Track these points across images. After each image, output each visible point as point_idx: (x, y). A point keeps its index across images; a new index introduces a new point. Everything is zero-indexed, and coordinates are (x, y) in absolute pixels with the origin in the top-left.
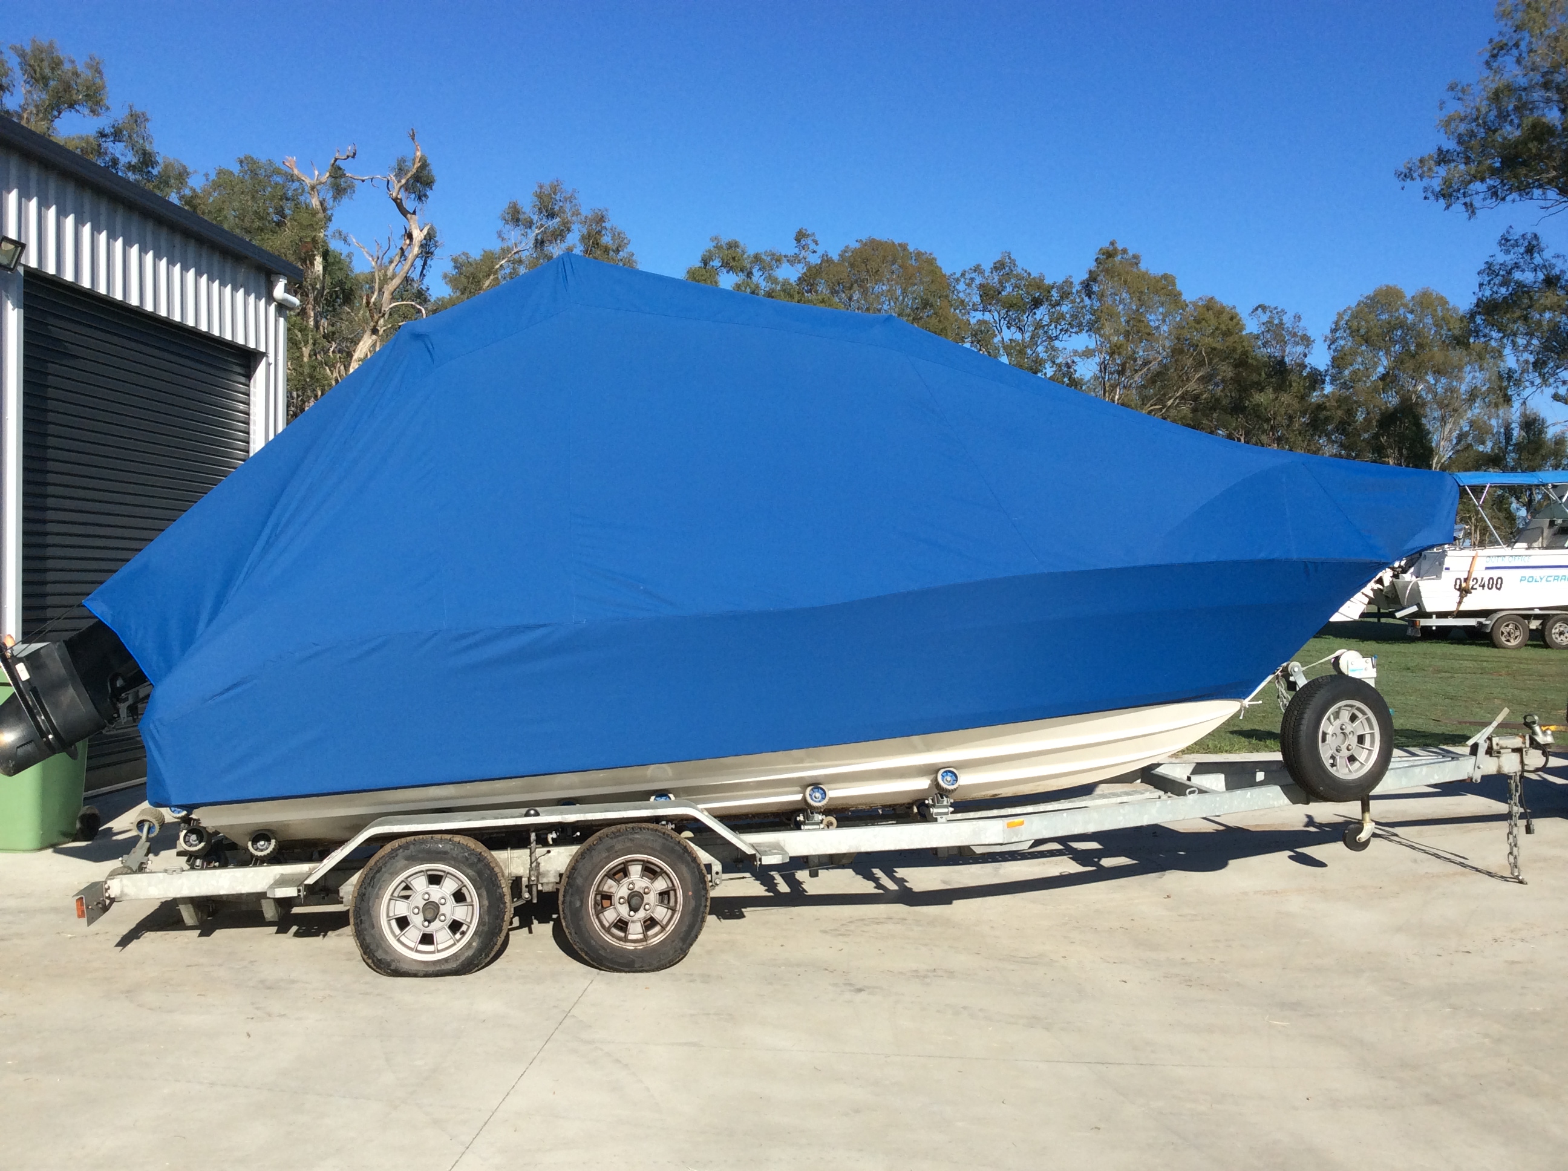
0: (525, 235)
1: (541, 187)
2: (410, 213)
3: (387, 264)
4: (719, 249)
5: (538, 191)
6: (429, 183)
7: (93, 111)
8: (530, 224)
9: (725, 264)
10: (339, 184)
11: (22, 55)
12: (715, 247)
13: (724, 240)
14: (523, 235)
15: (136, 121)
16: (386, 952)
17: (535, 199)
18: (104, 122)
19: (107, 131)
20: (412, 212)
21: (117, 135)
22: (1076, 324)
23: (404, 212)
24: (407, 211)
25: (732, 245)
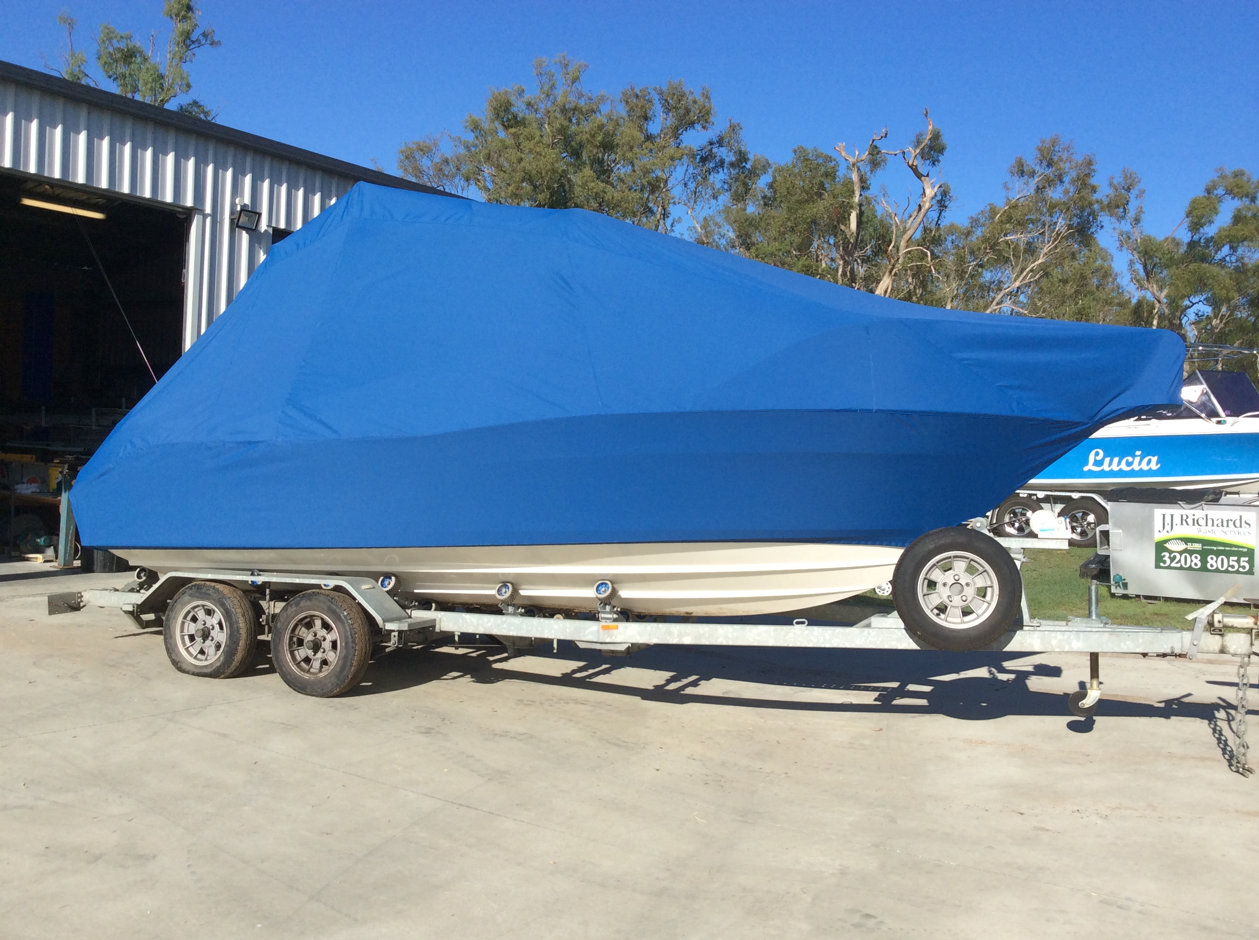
0: (1026, 183)
1: (1044, 142)
2: (924, 176)
3: (907, 218)
4: (1223, 179)
5: (1040, 145)
6: (941, 150)
7: (704, 127)
8: (1033, 174)
9: (1229, 192)
10: (875, 160)
11: (661, 93)
12: (1218, 177)
13: (1229, 171)
14: (1025, 183)
15: (734, 130)
16: (177, 655)
17: (1038, 152)
18: (712, 134)
19: (715, 140)
20: (925, 175)
21: (720, 142)
23: (919, 176)
24: (922, 174)
25: (1238, 174)
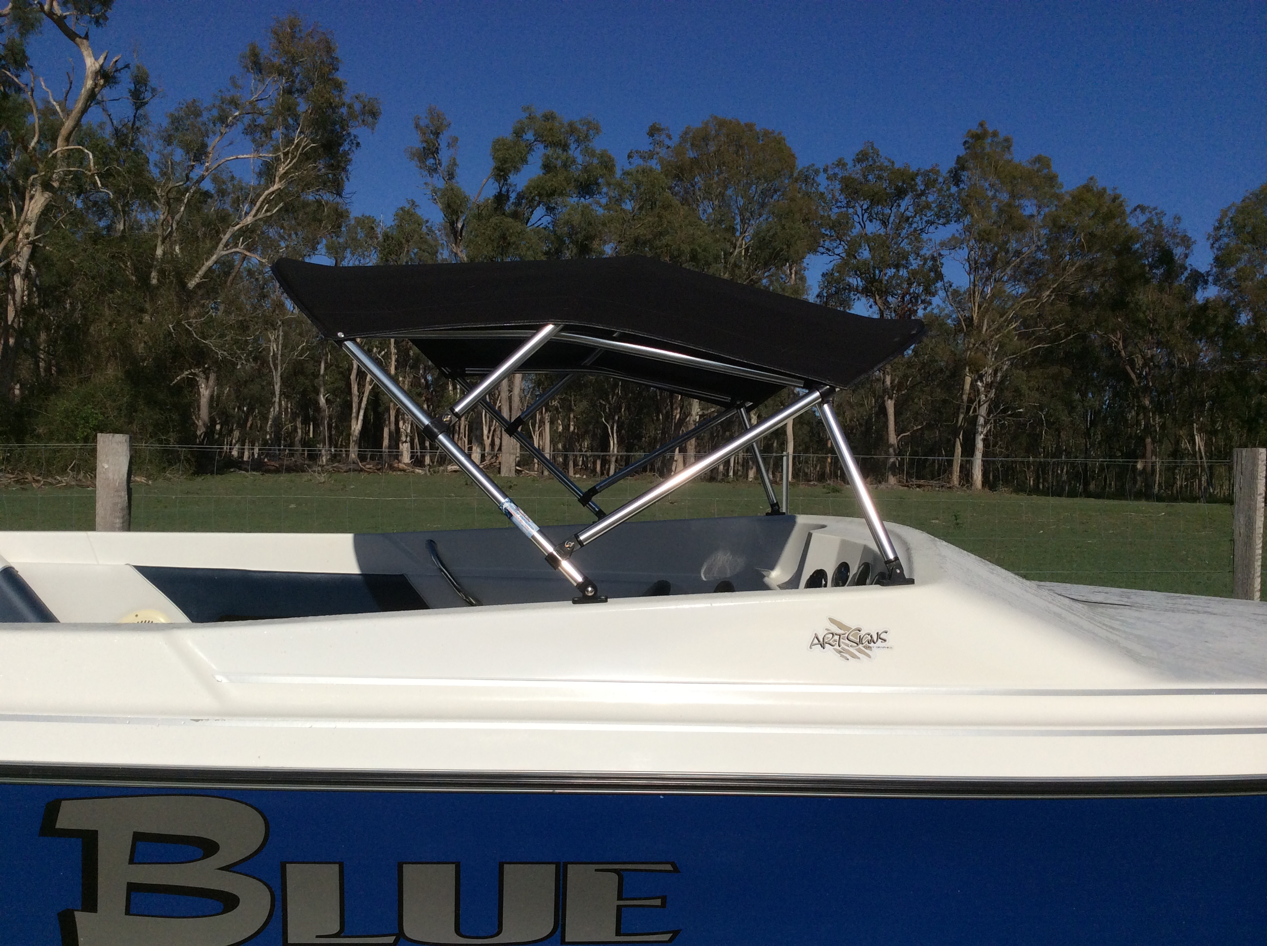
2: (80, 37)
4: (533, 120)
9: (540, 138)
12: (528, 118)
13: (538, 112)
20: (83, 36)
22: (944, 216)
23: (72, 36)
24: (76, 34)
25: (549, 117)
